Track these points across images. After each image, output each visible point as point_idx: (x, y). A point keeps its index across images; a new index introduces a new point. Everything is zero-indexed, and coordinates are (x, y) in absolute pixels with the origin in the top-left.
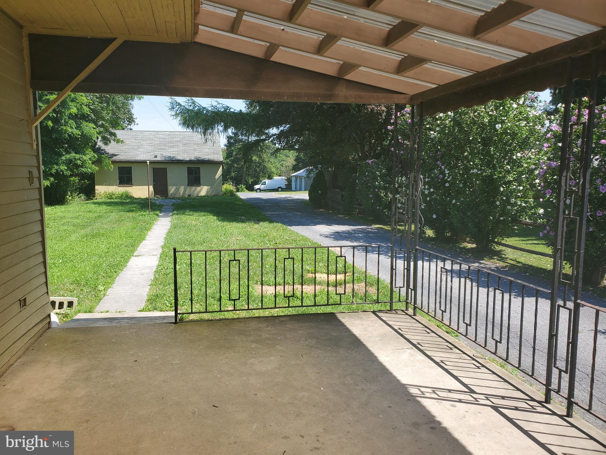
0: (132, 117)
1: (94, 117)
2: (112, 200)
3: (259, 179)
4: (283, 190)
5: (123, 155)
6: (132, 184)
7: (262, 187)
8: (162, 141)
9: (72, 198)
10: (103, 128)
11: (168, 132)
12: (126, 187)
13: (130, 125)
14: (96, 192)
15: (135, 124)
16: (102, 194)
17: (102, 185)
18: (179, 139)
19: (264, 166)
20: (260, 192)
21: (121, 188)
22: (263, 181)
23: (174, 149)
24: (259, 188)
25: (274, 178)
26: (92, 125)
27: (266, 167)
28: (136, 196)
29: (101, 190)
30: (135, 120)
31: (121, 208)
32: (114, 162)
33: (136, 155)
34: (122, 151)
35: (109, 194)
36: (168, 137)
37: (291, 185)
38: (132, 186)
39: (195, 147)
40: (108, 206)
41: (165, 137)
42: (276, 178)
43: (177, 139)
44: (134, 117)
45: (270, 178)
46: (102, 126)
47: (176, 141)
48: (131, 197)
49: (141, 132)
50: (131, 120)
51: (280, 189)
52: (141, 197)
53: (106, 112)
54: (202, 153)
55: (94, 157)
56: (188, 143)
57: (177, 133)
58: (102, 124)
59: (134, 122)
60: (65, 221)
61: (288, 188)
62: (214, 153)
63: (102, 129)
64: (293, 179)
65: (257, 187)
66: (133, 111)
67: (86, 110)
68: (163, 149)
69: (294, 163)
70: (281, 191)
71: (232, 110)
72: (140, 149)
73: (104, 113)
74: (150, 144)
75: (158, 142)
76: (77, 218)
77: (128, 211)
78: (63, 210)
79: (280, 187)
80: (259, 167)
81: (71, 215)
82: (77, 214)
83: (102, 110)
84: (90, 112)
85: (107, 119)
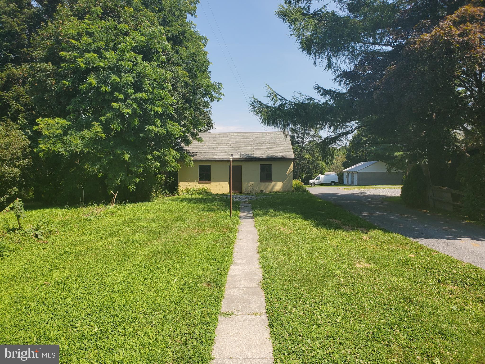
0: (211, 122)
1: (177, 117)
2: (193, 196)
3: (312, 175)
4: (336, 184)
5: (203, 155)
6: (211, 181)
7: (317, 181)
8: (237, 142)
9: (156, 194)
10: (185, 127)
11: (242, 134)
12: (205, 183)
13: (209, 130)
14: (179, 188)
15: (213, 129)
16: (184, 190)
17: (185, 181)
18: (252, 139)
19: (317, 164)
20: (315, 186)
21: (201, 185)
22: (317, 176)
23: (248, 148)
24: (314, 182)
25: (325, 173)
26: (176, 124)
27: (318, 164)
28: (214, 192)
29: (183, 186)
30: (213, 125)
31: (201, 206)
32: (195, 161)
33: (214, 154)
34: (203, 150)
35: (190, 190)
36: (242, 137)
37: (343, 179)
38: (210, 183)
39: (267, 145)
40: (188, 203)
41: (240, 138)
42: (327, 173)
43: (250, 139)
44: (213, 122)
45: (322, 173)
46: (185, 126)
47: (249, 141)
48: (210, 194)
49: (219, 134)
50: (210, 125)
51: (333, 184)
52: (218, 193)
53: (188, 112)
54: (274, 151)
55: (177, 155)
56: (260, 143)
57: (250, 134)
58: (185, 123)
59: (213, 126)
60: (140, 224)
61: (340, 182)
62: (285, 151)
63: (184, 129)
64: (345, 175)
65: (311, 181)
66: (212, 117)
67: (171, 109)
68: (238, 149)
69: (345, 160)
70: (335, 185)
71: (316, 101)
72: (218, 149)
73: (187, 114)
74: (227, 144)
75: (234, 143)
76: (154, 220)
77: (207, 211)
78: (143, 209)
79: (333, 182)
80: (312, 164)
81: (149, 216)
82: (156, 214)
83: (185, 110)
84: (174, 112)
85: (190, 119)
